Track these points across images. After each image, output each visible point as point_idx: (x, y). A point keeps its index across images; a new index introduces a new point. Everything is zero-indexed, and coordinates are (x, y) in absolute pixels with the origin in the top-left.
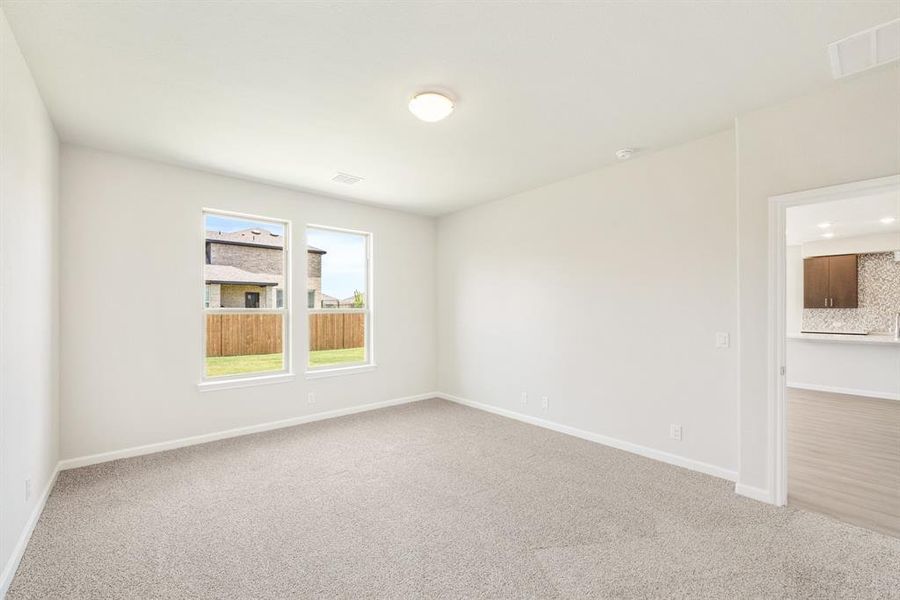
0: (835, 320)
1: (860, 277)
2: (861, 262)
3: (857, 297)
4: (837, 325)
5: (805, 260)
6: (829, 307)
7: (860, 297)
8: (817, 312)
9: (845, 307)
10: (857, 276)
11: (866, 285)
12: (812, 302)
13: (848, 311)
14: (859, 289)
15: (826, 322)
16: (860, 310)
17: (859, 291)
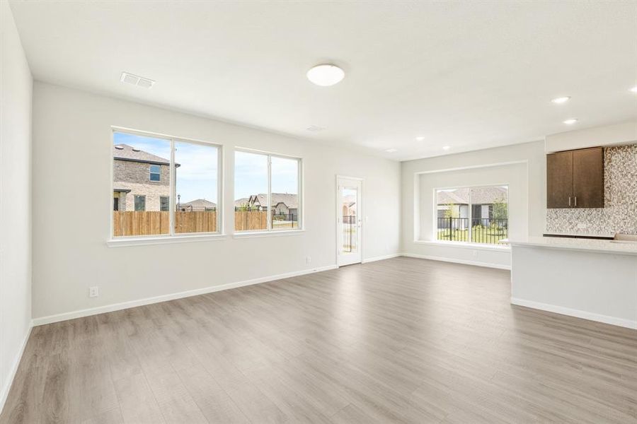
0: (580, 220)
1: (606, 174)
2: (607, 155)
3: (603, 196)
4: (582, 228)
5: (548, 155)
6: (573, 207)
7: (607, 196)
8: (561, 211)
9: (590, 207)
10: (603, 173)
11: (614, 181)
12: (556, 201)
13: (594, 211)
14: (605, 186)
15: (571, 223)
16: (605, 210)
17: (605, 189)
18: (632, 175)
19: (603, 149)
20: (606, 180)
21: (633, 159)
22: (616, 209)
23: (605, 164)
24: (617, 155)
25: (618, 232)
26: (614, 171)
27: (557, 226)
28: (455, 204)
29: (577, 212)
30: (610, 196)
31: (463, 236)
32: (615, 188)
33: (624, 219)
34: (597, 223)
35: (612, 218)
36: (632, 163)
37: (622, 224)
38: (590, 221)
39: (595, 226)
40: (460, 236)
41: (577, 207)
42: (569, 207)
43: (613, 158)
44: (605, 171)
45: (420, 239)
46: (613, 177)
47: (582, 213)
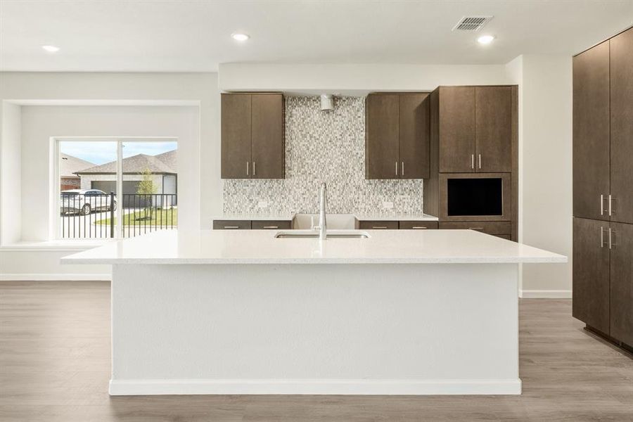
0: (261, 196)
1: (287, 132)
2: (288, 107)
3: (284, 163)
5: (222, 94)
6: (252, 176)
7: (288, 162)
10: (284, 130)
12: (231, 167)
14: (287, 149)
15: (251, 201)
16: (287, 181)
17: (287, 153)
18: (311, 137)
19: (284, 99)
20: (287, 141)
21: (312, 116)
22: (296, 181)
23: (287, 119)
24: (297, 108)
25: (298, 211)
26: (295, 129)
27: (236, 205)
28: (153, 173)
29: (258, 185)
30: (291, 163)
31: (164, 218)
32: (296, 152)
33: (303, 194)
34: (278, 200)
35: (293, 192)
36: (311, 121)
37: (301, 200)
38: (271, 196)
39: (276, 203)
40: (159, 219)
41: (256, 177)
42: (247, 177)
43: (294, 111)
44: (287, 129)
45: (21, 240)
46: (293, 137)
47: (263, 186)
